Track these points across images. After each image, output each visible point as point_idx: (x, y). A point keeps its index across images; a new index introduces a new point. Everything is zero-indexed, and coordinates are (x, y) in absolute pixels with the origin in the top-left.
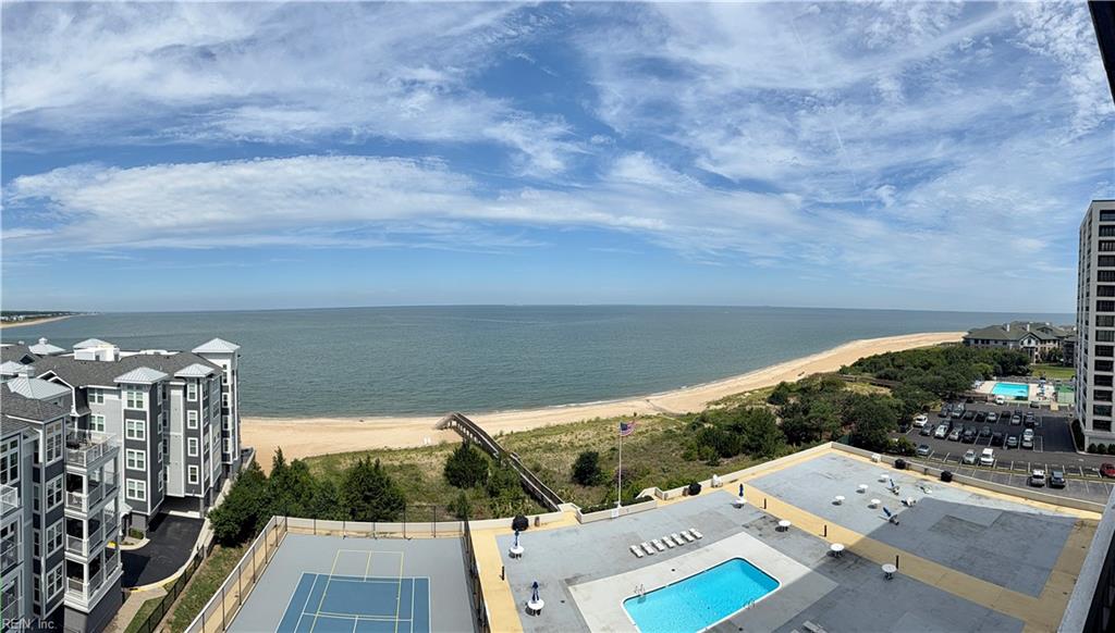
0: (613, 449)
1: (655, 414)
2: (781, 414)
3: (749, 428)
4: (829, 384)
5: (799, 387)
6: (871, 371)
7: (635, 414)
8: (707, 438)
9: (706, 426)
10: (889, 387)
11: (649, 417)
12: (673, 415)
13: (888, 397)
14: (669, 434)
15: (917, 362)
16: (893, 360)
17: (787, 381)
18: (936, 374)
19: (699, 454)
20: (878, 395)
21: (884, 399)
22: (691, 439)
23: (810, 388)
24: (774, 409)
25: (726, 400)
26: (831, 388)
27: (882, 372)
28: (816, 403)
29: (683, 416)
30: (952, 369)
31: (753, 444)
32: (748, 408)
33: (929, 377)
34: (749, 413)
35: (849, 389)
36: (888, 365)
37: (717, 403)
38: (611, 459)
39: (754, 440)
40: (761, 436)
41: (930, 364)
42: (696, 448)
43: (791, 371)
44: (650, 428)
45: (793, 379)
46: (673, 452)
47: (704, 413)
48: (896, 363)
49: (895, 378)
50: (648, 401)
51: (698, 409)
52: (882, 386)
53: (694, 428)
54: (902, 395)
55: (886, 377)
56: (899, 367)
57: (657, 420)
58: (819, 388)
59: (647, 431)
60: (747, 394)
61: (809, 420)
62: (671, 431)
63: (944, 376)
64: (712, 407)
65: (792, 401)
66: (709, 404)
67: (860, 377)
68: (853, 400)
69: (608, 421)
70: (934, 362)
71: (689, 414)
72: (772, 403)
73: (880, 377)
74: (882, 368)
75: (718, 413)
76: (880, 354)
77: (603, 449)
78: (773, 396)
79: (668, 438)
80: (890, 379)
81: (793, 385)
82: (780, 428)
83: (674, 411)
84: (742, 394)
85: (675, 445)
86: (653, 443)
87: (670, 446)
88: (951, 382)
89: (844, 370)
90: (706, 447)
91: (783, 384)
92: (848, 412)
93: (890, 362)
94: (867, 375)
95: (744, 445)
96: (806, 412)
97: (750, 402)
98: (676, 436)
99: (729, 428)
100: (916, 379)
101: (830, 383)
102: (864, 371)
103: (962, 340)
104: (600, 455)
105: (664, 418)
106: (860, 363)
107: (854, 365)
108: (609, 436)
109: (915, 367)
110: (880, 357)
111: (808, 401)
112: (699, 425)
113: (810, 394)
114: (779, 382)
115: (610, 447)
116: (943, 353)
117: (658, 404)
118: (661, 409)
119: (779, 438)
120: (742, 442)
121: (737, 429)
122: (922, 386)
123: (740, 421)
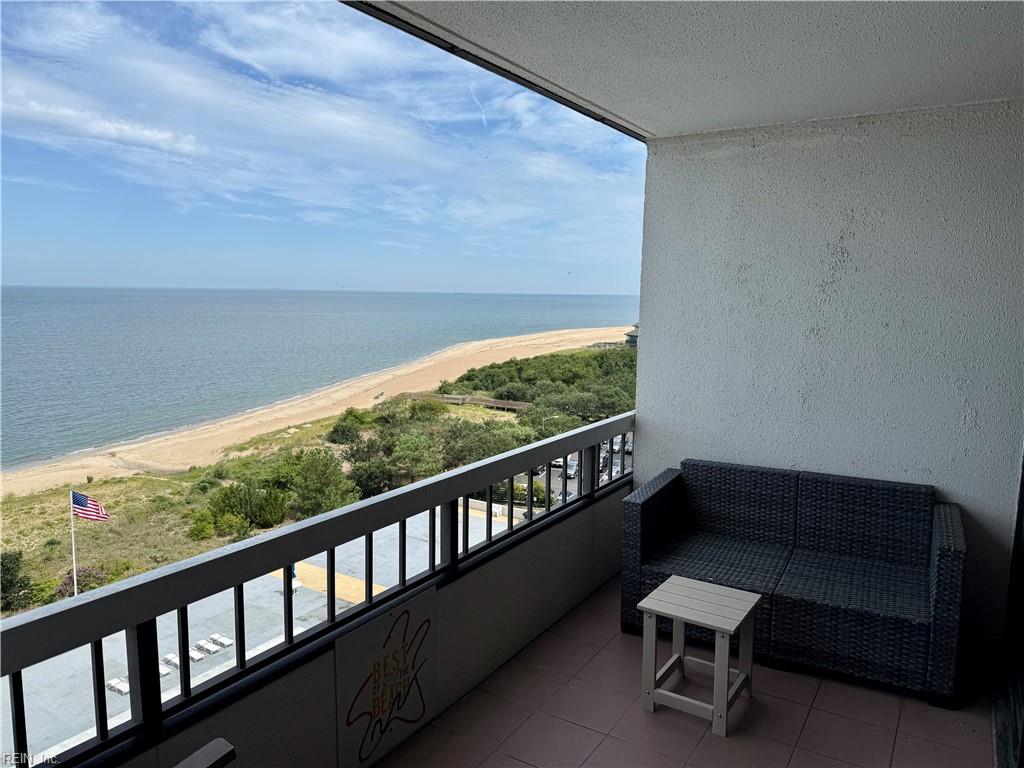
0: (51, 543)
1: (130, 474)
2: (352, 456)
3: (298, 480)
4: (423, 408)
5: (378, 414)
6: (487, 389)
7: (90, 480)
8: (227, 503)
9: (226, 484)
10: (514, 411)
11: (121, 481)
12: (163, 473)
13: (511, 425)
14: (161, 504)
15: (557, 373)
16: (520, 370)
17: (356, 407)
18: (584, 389)
19: (216, 527)
20: (497, 423)
21: (507, 429)
22: (202, 505)
23: (393, 417)
24: (338, 450)
25: (255, 442)
26: (426, 414)
27: (503, 389)
28: (404, 437)
29: (182, 473)
30: (608, 382)
31: (308, 504)
32: (295, 451)
33: (573, 394)
34: (298, 458)
35: (454, 416)
36: (512, 379)
37: (242, 449)
38: (48, 559)
39: (308, 498)
40: (320, 491)
41: (576, 376)
42: (211, 519)
43: (364, 392)
44: (123, 498)
45: (365, 404)
46: (169, 530)
47: (220, 465)
48: (524, 375)
49: (523, 398)
50: (113, 455)
51: (207, 460)
52: (503, 409)
53: (204, 489)
54: (533, 422)
55: (510, 396)
56: (530, 381)
57: (134, 484)
58: (408, 415)
59: (117, 503)
60: (292, 431)
61: (393, 462)
62: (162, 499)
63: (598, 393)
64: (234, 455)
65: (366, 436)
66: (228, 450)
67: (468, 398)
68: (460, 431)
69: (32, 498)
70: (582, 371)
71: (193, 469)
72: (334, 441)
73: (500, 397)
74: (504, 383)
75: (246, 464)
76: (500, 362)
77: (31, 546)
78: (336, 431)
79: (158, 510)
80: (516, 399)
81: (366, 413)
82: (349, 477)
83: (167, 467)
84: (284, 430)
85: (173, 519)
86: (131, 520)
87: (162, 521)
88: (607, 400)
89: (444, 389)
90: (228, 516)
91: (350, 412)
92: (452, 449)
93: (516, 374)
94: (480, 394)
95: (292, 508)
96: (388, 451)
97: (299, 442)
98: (172, 505)
99: (266, 484)
100: (554, 397)
101: (424, 410)
102: (475, 388)
103: (625, 338)
104: (25, 557)
105: (148, 478)
106: (470, 377)
107: (461, 380)
108: (38, 522)
109: (553, 380)
110: (499, 367)
111: (392, 435)
112: (212, 484)
113: (395, 426)
114: (340, 411)
115: (45, 540)
116: (595, 358)
117: (131, 458)
118: (140, 466)
119: (348, 491)
120: (288, 503)
121: (281, 484)
122: (562, 407)
123: (283, 471)
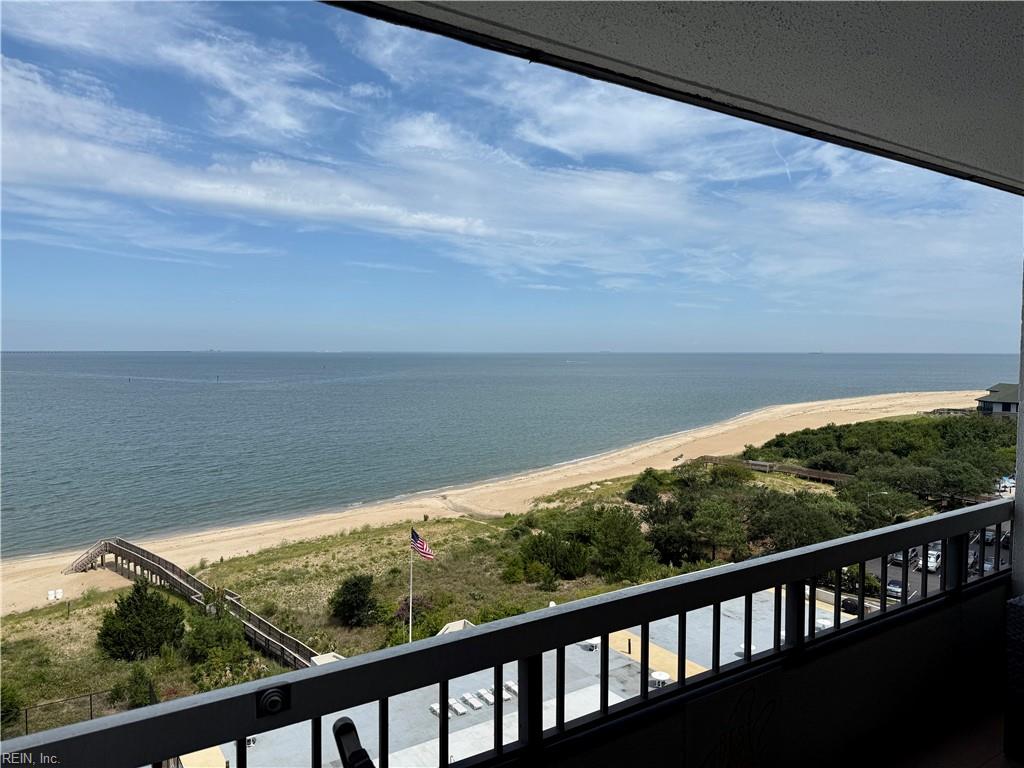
0: (394, 571)
1: (457, 516)
2: (649, 517)
3: (599, 535)
4: (725, 474)
5: (677, 477)
6: (799, 457)
7: (426, 518)
8: (537, 550)
9: (535, 532)
10: (831, 483)
11: (449, 521)
12: (483, 517)
13: (829, 499)
14: (480, 545)
15: (885, 442)
16: (839, 438)
17: (655, 468)
18: (921, 463)
19: (526, 573)
20: (811, 496)
21: (823, 503)
22: (514, 551)
23: (693, 480)
24: (637, 509)
25: (561, 495)
26: (729, 480)
27: (818, 458)
28: (704, 502)
29: (497, 519)
30: (955, 456)
31: (607, 561)
32: (596, 507)
33: (908, 468)
34: (600, 513)
35: (760, 484)
36: (829, 447)
37: (549, 500)
38: (391, 585)
39: (609, 555)
40: (619, 549)
41: (911, 447)
42: (521, 564)
43: (664, 453)
44: (450, 537)
45: (665, 466)
46: (486, 570)
47: (530, 514)
48: (844, 443)
49: (843, 469)
50: (444, 497)
51: (521, 508)
52: (818, 481)
53: (516, 536)
54: (855, 497)
55: (827, 466)
56: (850, 450)
57: (460, 525)
58: (709, 479)
59: (445, 541)
60: (594, 487)
61: (693, 528)
62: (481, 541)
63: (940, 468)
64: (543, 505)
65: (665, 498)
66: (537, 500)
67: (777, 465)
68: (768, 501)
69: (383, 530)
70: (917, 443)
71: (508, 515)
72: (633, 501)
73: (815, 466)
74: (821, 451)
75: (552, 514)
76: (815, 427)
77: (379, 571)
78: (635, 490)
79: (478, 551)
80: (833, 469)
81: (665, 474)
82: (647, 539)
83: (486, 512)
84: (587, 486)
85: (489, 561)
86: (456, 557)
87: (481, 562)
88: (951, 478)
89: (750, 454)
90: (536, 563)
91: (649, 472)
92: (758, 519)
93: (834, 442)
94: (790, 462)
95: (593, 563)
96: (688, 515)
97: (600, 498)
98: (489, 547)
99: (570, 536)
100: (882, 470)
101: (727, 473)
102: (786, 455)
103: (976, 404)
104: (375, 582)
105: (471, 521)
106: (779, 442)
107: (768, 445)
108: (386, 551)
109: (881, 450)
110: (814, 433)
111: (692, 499)
112: (524, 532)
113: (695, 490)
114: (639, 471)
115: (390, 568)
116: (936, 427)
117: (459, 501)
118: (465, 510)
119: (646, 553)
120: (590, 558)
121: (584, 538)
122: (893, 483)
123: (586, 526)
